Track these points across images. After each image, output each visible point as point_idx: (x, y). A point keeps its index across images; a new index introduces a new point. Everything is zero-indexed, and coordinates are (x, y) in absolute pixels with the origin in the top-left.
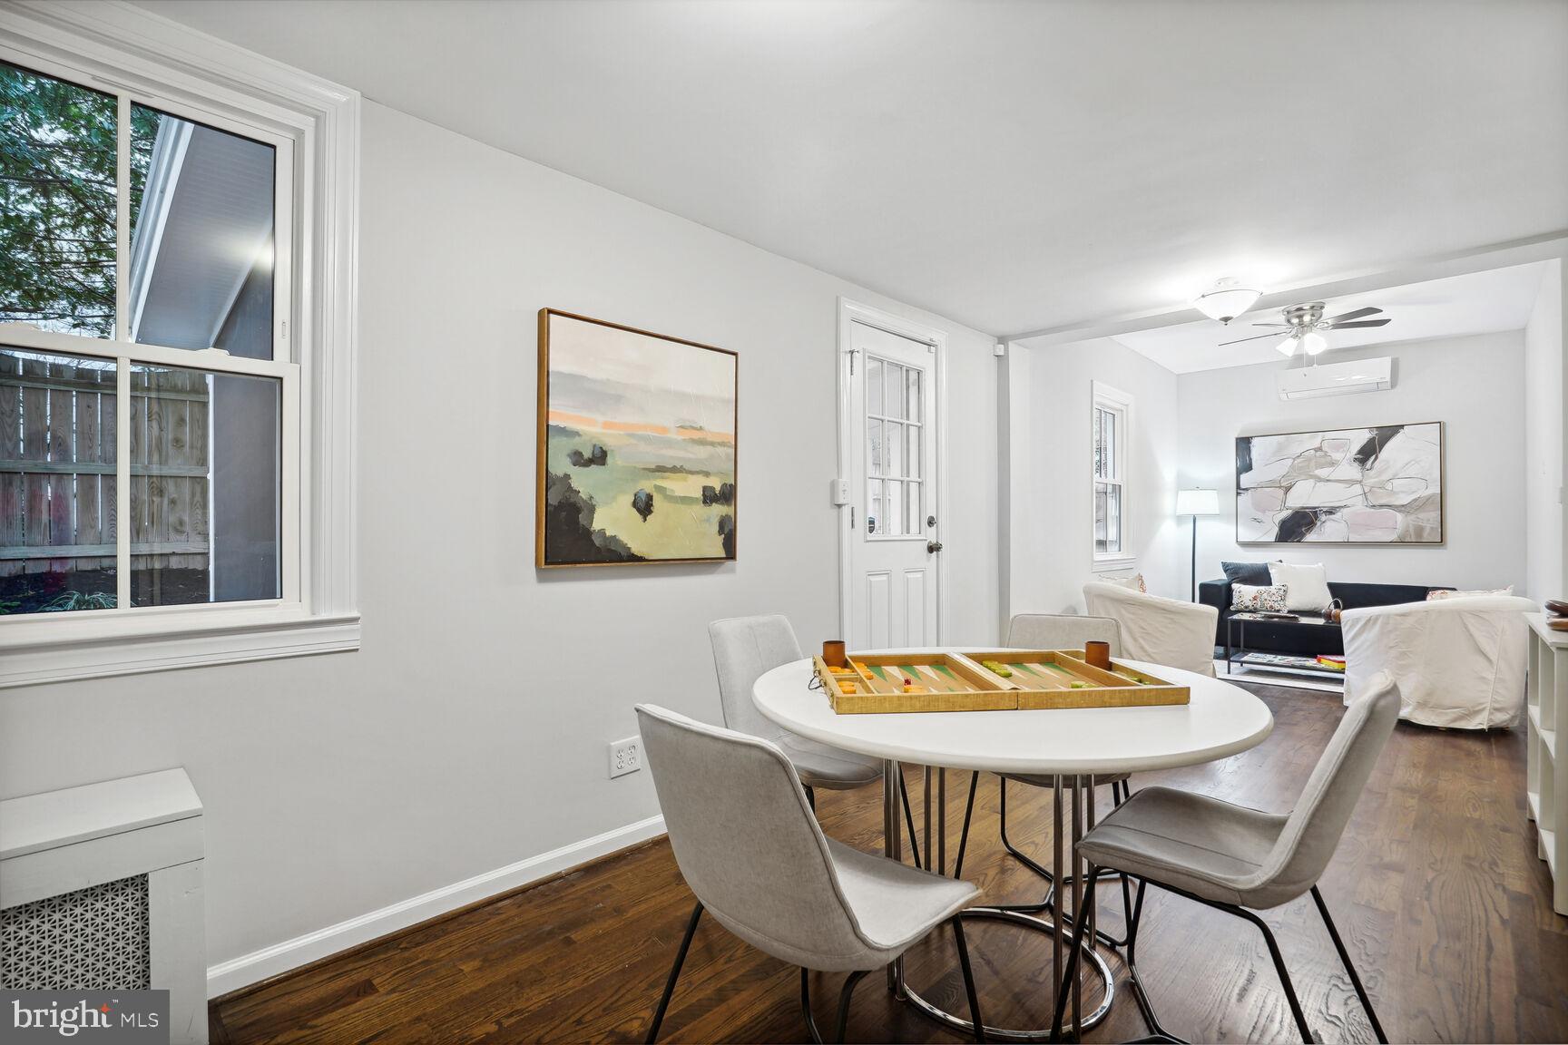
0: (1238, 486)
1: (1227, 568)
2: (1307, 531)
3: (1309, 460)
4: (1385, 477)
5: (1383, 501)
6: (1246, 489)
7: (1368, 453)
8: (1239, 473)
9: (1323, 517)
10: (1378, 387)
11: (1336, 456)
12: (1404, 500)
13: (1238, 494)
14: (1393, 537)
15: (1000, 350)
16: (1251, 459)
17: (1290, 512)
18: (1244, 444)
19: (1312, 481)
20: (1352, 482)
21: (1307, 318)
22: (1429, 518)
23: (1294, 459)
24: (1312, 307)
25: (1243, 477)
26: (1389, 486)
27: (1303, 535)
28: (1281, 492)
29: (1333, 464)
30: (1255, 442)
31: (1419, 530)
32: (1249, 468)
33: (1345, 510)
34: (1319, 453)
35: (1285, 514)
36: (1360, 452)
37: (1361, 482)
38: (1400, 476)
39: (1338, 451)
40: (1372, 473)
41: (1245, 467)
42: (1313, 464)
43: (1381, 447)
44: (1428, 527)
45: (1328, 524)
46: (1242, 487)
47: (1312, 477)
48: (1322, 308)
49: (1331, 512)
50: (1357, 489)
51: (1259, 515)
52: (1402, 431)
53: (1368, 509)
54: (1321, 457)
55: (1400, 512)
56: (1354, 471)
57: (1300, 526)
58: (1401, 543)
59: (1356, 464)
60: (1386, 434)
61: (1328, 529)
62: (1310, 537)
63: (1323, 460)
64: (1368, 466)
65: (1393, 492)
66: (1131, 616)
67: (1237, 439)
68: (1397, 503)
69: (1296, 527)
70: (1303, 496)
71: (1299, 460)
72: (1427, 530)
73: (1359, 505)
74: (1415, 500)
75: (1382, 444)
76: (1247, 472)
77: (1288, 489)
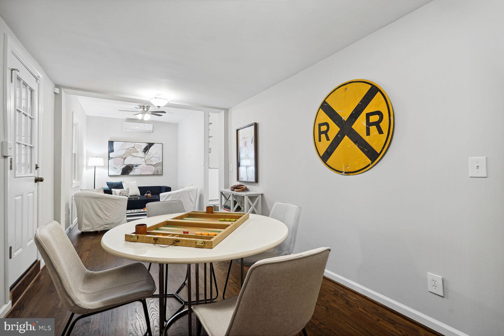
0: (109, 157)
1: (108, 184)
2: (130, 171)
3: (131, 150)
4: (150, 157)
5: (150, 164)
6: (112, 158)
7: (146, 150)
8: (109, 153)
9: (135, 168)
10: (149, 132)
11: (138, 150)
12: (154, 163)
13: (109, 159)
14: (152, 173)
15: (57, 91)
16: (113, 148)
17: (125, 166)
18: (111, 143)
19: (131, 157)
20: (142, 158)
21: (145, 109)
22: (159, 168)
23: (127, 150)
24: (147, 107)
25: (111, 154)
26: (151, 159)
27: (129, 173)
28: (123, 159)
29: (137, 152)
30: (115, 143)
31: (158, 171)
32: (113, 151)
33: (140, 166)
34: (133, 149)
35: (124, 166)
36: (144, 149)
37: (144, 158)
38: (154, 157)
39: (139, 148)
40: (147, 155)
41: (111, 150)
42: (132, 152)
43: (149, 148)
44: (159, 170)
45: (136, 169)
46: (110, 157)
47: (132, 155)
48: (149, 107)
49: (137, 166)
50: (143, 160)
51: (116, 166)
52: (154, 145)
53: (146, 166)
54: (134, 150)
55: (153, 166)
56: (142, 154)
57: (128, 170)
58: (153, 175)
59: (143, 153)
60: (150, 145)
61: (136, 171)
62: (131, 173)
63: (135, 151)
64: (146, 153)
65: (152, 161)
66: (101, 203)
67: (109, 141)
68: (153, 164)
69: (127, 170)
70: (129, 161)
71: (128, 150)
72: (159, 171)
73: (144, 164)
74: (157, 163)
75: (150, 147)
76: (112, 152)
77: (125, 159)
